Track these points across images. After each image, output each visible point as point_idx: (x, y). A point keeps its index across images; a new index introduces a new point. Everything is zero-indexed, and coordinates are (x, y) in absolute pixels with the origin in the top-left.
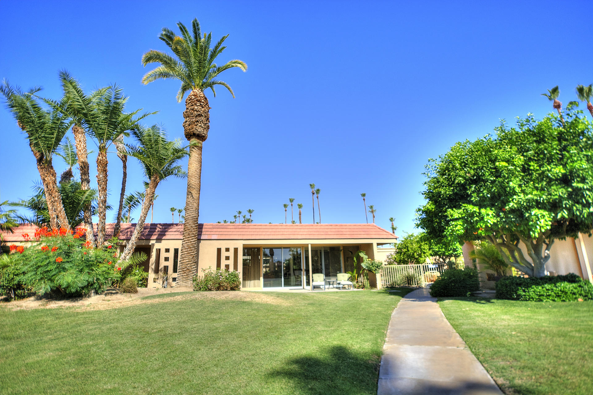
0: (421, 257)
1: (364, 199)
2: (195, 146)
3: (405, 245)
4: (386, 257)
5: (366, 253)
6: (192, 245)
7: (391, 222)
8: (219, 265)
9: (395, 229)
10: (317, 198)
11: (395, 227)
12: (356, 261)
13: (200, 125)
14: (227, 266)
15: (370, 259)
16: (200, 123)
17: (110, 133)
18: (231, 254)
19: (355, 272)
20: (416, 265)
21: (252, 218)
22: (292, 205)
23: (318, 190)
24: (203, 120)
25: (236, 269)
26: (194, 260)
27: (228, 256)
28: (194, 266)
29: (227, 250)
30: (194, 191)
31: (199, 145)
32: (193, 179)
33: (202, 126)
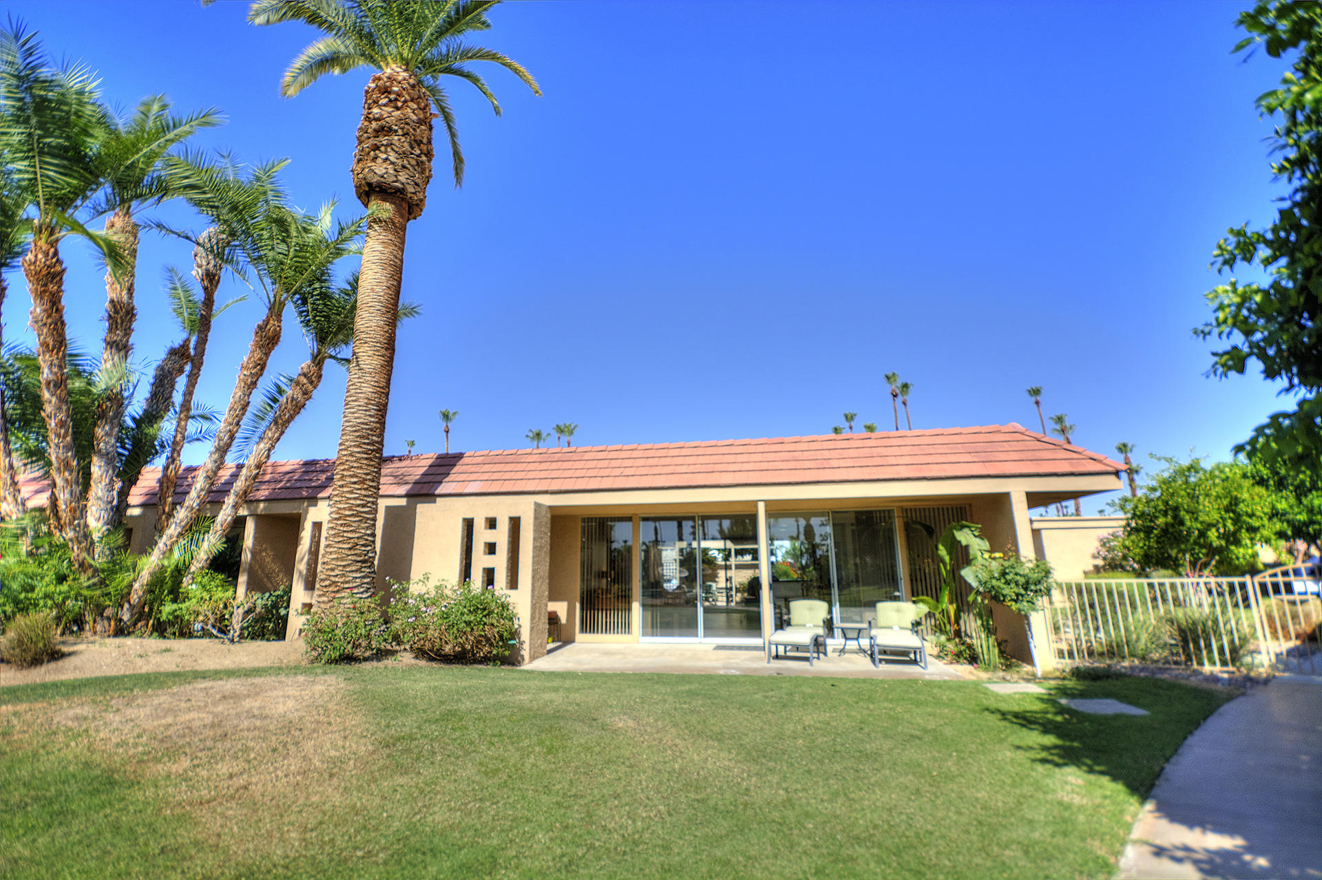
0: (1237, 542)
1: (1037, 403)
2: (375, 221)
3: (1166, 503)
4: (1097, 544)
5: (981, 530)
6: (350, 509)
7: (1123, 456)
8: (466, 573)
9: (1137, 472)
10: (904, 403)
11: (1134, 465)
12: (947, 559)
13: (384, 156)
14: (489, 575)
15: (997, 555)
16: (386, 152)
17: (54, 181)
18: (501, 536)
19: (946, 599)
20: (1224, 580)
22: (851, 428)
23: (905, 386)
24: (394, 142)
25: (513, 583)
26: (360, 555)
27: (492, 540)
28: (358, 575)
29: (492, 524)
30: (366, 348)
31: (385, 216)
32: (365, 315)
33: (392, 159)
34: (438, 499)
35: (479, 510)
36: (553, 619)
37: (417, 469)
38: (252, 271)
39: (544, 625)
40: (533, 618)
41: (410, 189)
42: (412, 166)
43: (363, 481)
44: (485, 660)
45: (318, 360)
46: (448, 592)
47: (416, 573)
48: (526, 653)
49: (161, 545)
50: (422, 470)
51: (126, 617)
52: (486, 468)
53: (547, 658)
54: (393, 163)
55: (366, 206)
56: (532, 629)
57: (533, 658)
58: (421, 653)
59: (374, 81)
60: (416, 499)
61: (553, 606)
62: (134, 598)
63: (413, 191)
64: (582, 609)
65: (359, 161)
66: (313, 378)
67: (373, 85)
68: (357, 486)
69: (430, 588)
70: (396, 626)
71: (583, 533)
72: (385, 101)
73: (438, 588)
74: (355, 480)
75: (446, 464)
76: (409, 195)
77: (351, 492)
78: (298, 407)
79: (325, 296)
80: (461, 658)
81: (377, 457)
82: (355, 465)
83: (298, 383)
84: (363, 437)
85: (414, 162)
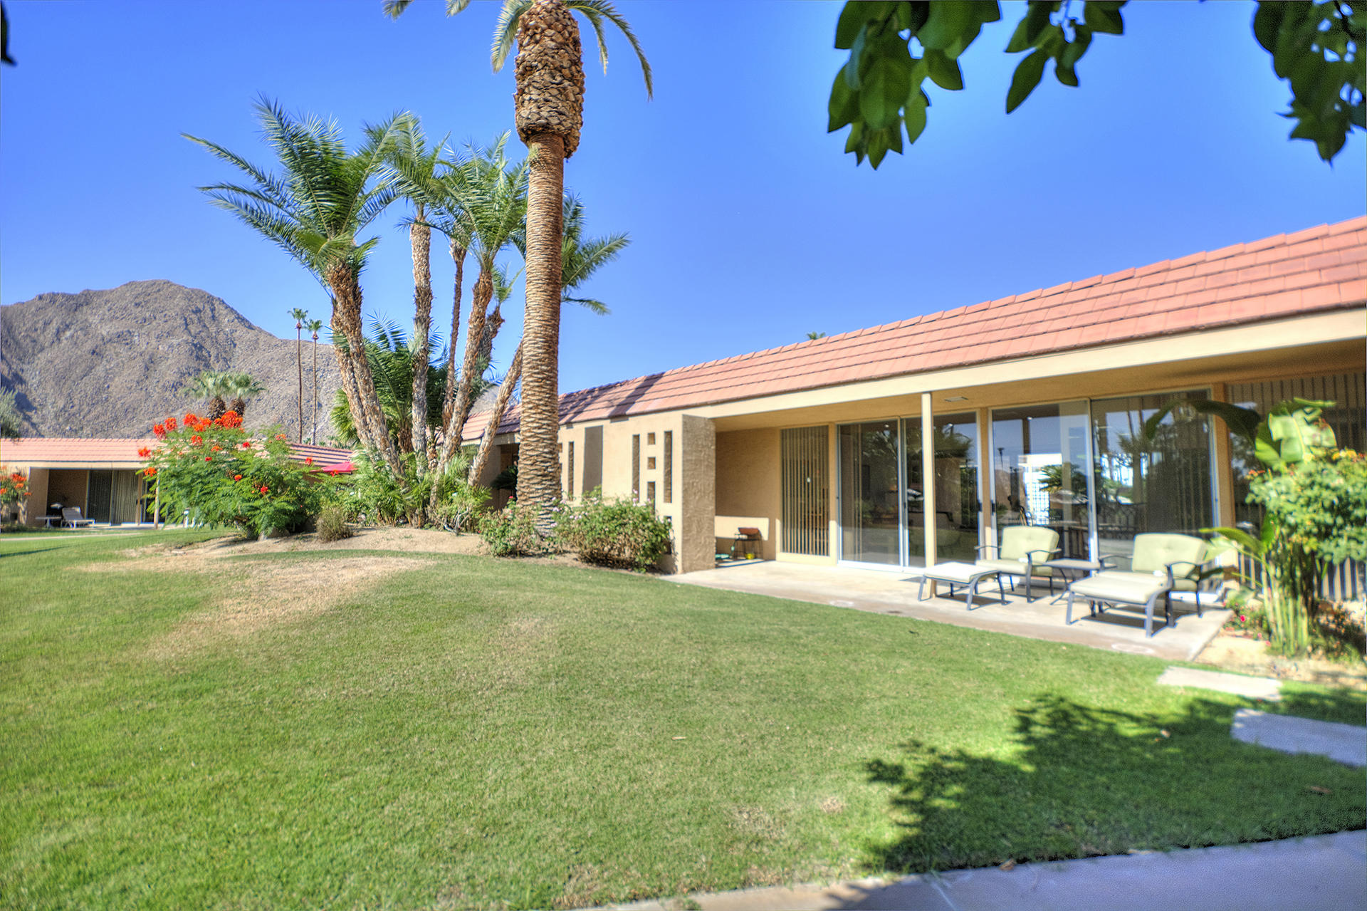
14: (652, 488)
16: (530, 92)
18: (658, 451)
24: (535, 79)
26: (540, 470)
28: (540, 487)
29: (652, 439)
34: (627, 419)
35: (643, 426)
36: (752, 536)
37: (627, 393)
40: (687, 531)
42: (555, 96)
43: (537, 406)
44: (631, 566)
48: (678, 564)
52: (673, 385)
53: (712, 572)
56: (685, 541)
60: (616, 419)
63: (558, 122)
68: (533, 411)
74: (530, 406)
75: (649, 383)
76: (556, 127)
77: (529, 417)
82: (530, 393)
84: (533, 368)
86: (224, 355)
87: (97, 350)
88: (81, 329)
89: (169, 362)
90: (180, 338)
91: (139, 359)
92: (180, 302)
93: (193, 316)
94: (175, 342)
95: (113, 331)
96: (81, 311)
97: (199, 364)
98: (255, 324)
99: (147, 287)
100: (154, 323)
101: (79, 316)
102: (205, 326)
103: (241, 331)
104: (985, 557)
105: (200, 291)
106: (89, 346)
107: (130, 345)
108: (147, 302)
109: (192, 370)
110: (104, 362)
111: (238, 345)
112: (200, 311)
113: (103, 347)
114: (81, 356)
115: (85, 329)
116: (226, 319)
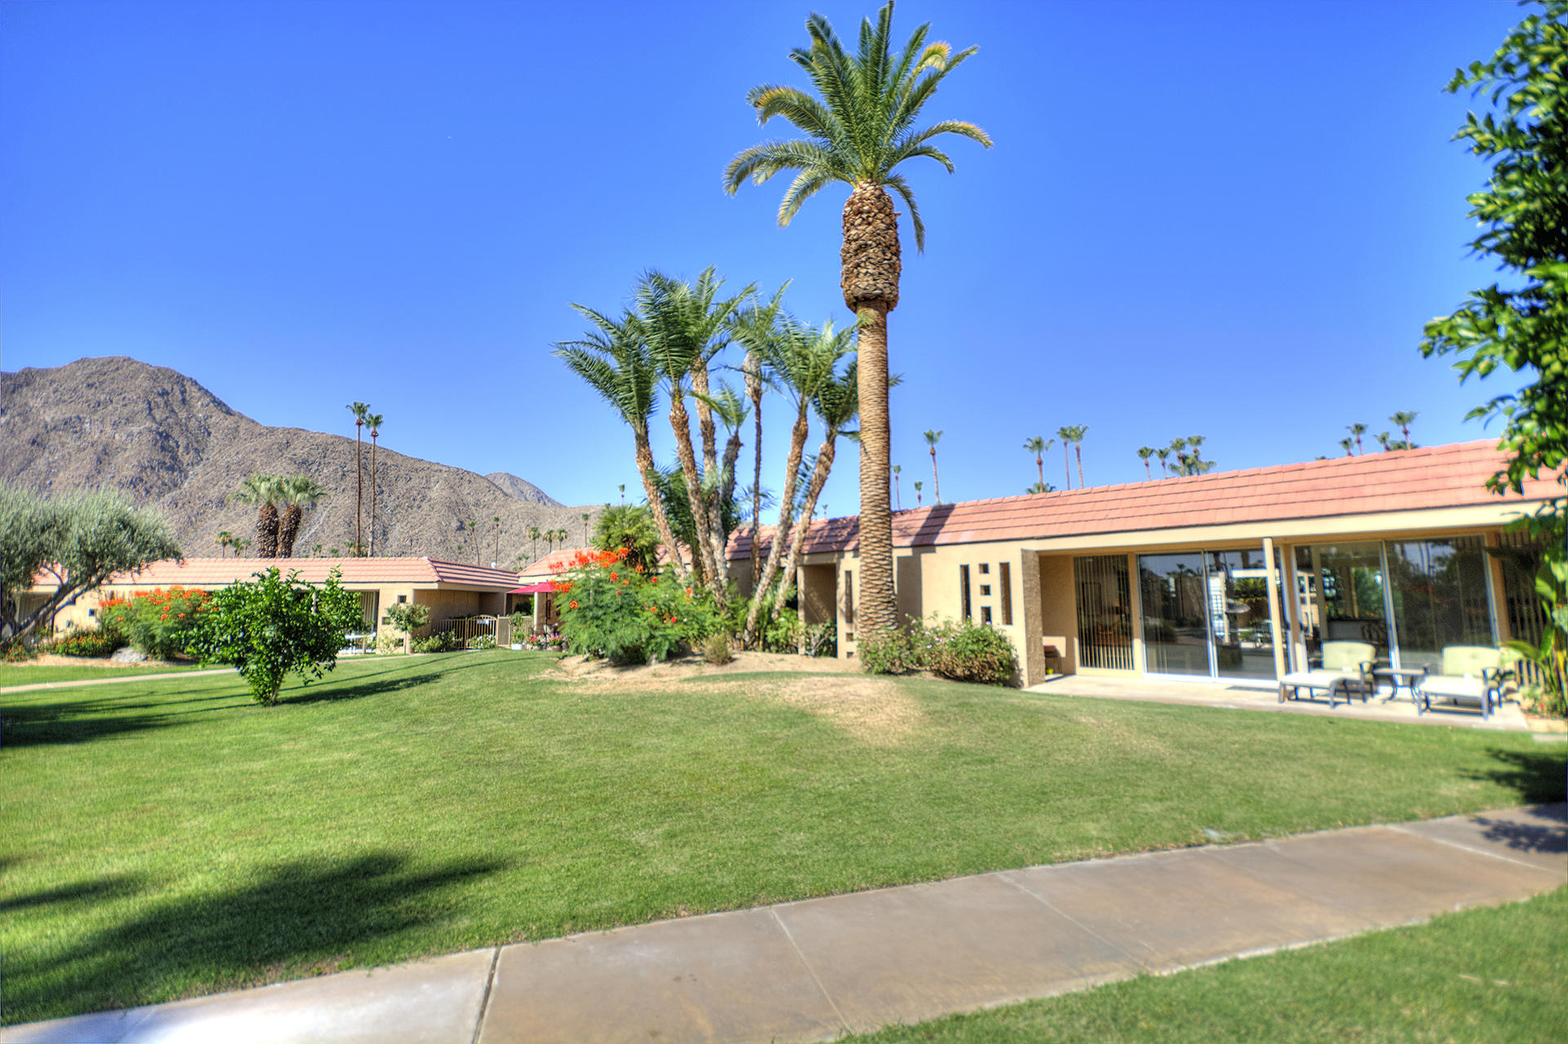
2: (863, 327)
8: (967, 611)
12: (1552, 596)
13: (864, 271)
14: (987, 612)
16: (865, 267)
18: (994, 579)
19: (1551, 644)
21: (1410, 440)
24: (871, 255)
25: (1008, 620)
27: (986, 584)
28: (887, 612)
29: (985, 569)
30: (870, 434)
31: (870, 321)
32: (866, 407)
33: (870, 271)
34: (938, 548)
35: (973, 556)
36: (1050, 653)
37: (918, 522)
38: (784, 386)
39: (1040, 656)
40: (1028, 649)
41: (887, 291)
42: (886, 270)
44: (990, 682)
45: (831, 440)
46: (954, 626)
47: (927, 610)
48: (1024, 678)
49: (759, 591)
50: (921, 523)
51: (747, 639)
52: (976, 517)
53: (1045, 685)
54: (872, 275)
55: (855, 312)
56: (1028, 659)
57: (1031, 683)
58: (938, 673)
59: (849, 205)
60: (921, 549)
61: (1048, 641)
62: (750, 627)
63: (889, 292)
64: (1081, 644)
65: (846, 279)
66: (829, 455)
67: (848, 209)
69: (939, 623)
70: (918, 651)
71: (1076, 570)
72: (859, 221)
73: (946, 623)
75: (941, 514)
76: (886, 295)
78: (823, 480)
79: (830, 386)
80: (970, 679)
81: (888, 516)
83: (820, 462)
85: (887, 267)
86: (195, 445)
87: (39, 440)
88: (19, 415)
89: (127, 453)
90: (142, 425)
91: (90, 450)
92: (142, 382)
93: (159, 399)
94: (135, 429)
95: (59, 416)
96: (20, 394)
97: (164, 456)
98: (234, 408)
99: (103, 365)
100: (110, 408)
101: (17, 399)
102: (173, 411)
103: (217, 417)
104: (1296, 670)
105: (167, 370)
106: (28, 434)
107: (79, 433)
108: (102, 383)
109: (155, 463)
110: (46, 454)
111: (213, 434)
112: (168, 394)
113: (45, 435)
114: (18, 447)
115: (25, 414)
116: (199, 404)
